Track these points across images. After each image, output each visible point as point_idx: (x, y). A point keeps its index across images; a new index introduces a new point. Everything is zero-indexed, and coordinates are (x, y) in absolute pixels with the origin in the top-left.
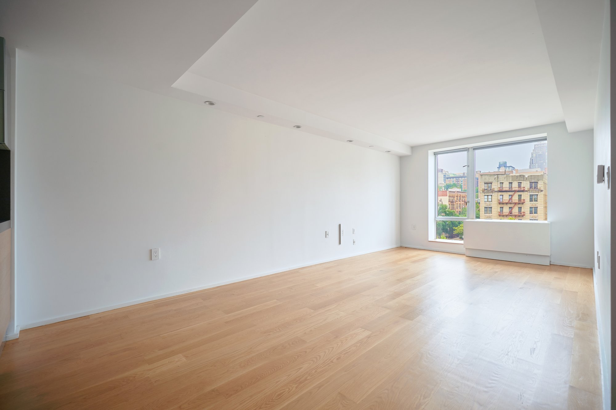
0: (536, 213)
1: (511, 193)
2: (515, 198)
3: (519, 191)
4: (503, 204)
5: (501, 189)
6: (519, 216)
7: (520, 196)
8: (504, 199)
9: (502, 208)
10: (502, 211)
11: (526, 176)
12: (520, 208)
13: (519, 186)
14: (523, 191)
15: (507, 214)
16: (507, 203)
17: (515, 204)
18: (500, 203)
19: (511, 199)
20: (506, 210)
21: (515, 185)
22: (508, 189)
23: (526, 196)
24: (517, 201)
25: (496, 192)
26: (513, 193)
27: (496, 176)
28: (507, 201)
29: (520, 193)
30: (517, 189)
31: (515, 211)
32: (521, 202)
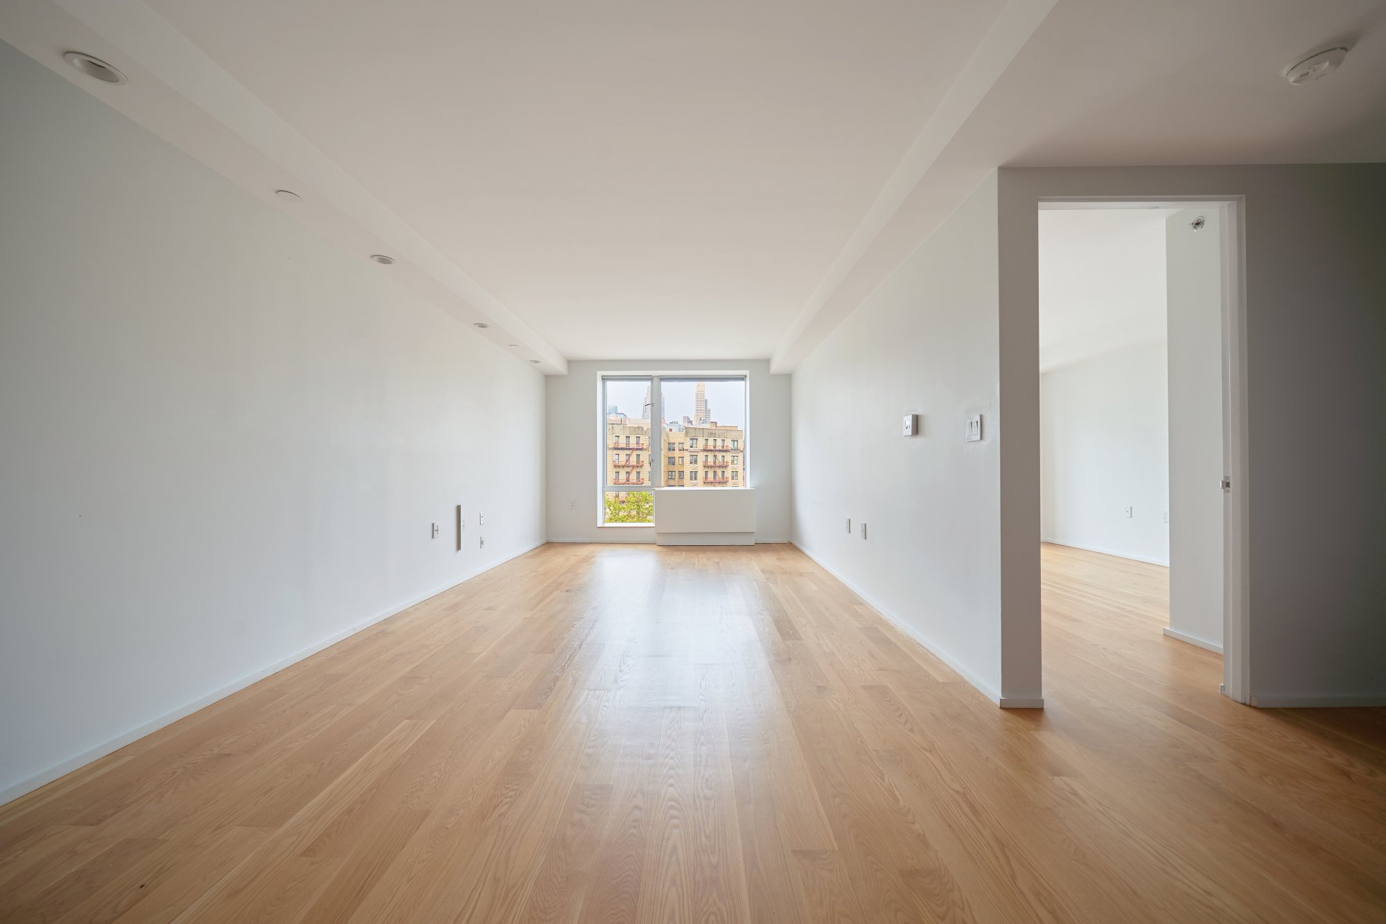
1: (628, 452)
2: (633, 460)
3: (637, 449)
4: (619, 467)
5: (618, 445)
7: (638, 456)
8: (620, 460)
9: (617, 474)
10: (617, 478)
12: (638, 473)
13: (638, 443)
14: (641, 449)
15: (624, 481)
16: (623, 467)
17: (633, 467)
18: (615, 466)
19: (628, 460)
20: (623, 476)
21: (633, 440)
22: (624, 446)
23: (645, 457)
24: (635, 464)
25: (610, 449)
26: (631, 451)
27: (612, 426)
28: (623, 463)
29: (638, 452)
30: (635, 446)
31: (633, 477)
32: (639, 465)
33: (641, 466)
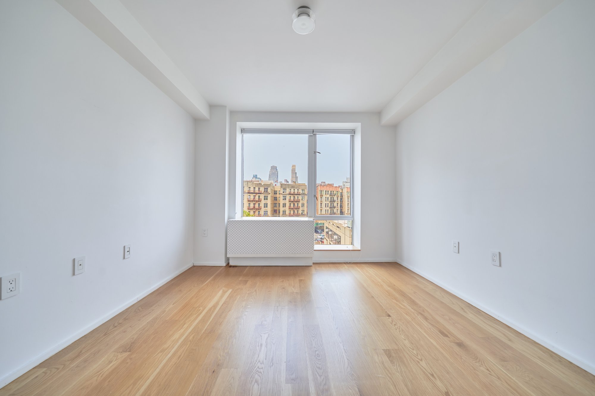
0: (267, 207)
1: (254, 195)
2: (257, 198)
3: (259, 193)
4: (250, 201)
5: (249, 191)
6: (259, 209)
7: (259, 196)
8: (251, 198)
9: (249, 204)
10: (249, 206)
11: (263, 184)
12: (259, 204)
13: (259, 190)
14: (261, 193)
15: (252, 208)
16: (252, 201)
17: (257, 201)
18: (248, 201)
19: (254, 198)
20: (252, 206)
21: (257, 189)
22: (253, 192)
23: (262, 197)
24: (257, 200)
25: (246, 193)
26: (256, 194)
27: (247, 183)
28: (252, 200)
29: (259, 195)
31: (257, 206)
32: (260, 200)
33: (260, 201)
